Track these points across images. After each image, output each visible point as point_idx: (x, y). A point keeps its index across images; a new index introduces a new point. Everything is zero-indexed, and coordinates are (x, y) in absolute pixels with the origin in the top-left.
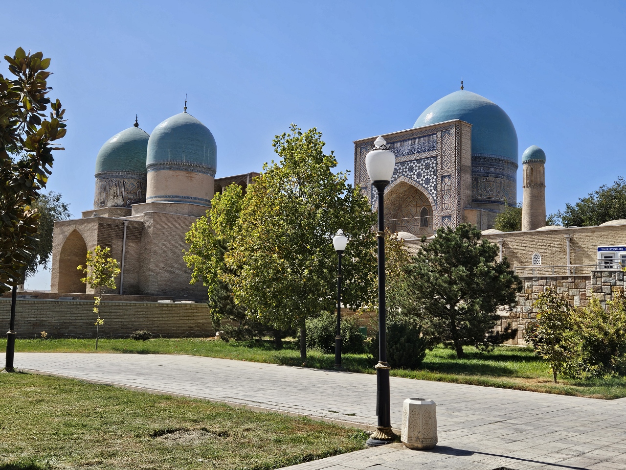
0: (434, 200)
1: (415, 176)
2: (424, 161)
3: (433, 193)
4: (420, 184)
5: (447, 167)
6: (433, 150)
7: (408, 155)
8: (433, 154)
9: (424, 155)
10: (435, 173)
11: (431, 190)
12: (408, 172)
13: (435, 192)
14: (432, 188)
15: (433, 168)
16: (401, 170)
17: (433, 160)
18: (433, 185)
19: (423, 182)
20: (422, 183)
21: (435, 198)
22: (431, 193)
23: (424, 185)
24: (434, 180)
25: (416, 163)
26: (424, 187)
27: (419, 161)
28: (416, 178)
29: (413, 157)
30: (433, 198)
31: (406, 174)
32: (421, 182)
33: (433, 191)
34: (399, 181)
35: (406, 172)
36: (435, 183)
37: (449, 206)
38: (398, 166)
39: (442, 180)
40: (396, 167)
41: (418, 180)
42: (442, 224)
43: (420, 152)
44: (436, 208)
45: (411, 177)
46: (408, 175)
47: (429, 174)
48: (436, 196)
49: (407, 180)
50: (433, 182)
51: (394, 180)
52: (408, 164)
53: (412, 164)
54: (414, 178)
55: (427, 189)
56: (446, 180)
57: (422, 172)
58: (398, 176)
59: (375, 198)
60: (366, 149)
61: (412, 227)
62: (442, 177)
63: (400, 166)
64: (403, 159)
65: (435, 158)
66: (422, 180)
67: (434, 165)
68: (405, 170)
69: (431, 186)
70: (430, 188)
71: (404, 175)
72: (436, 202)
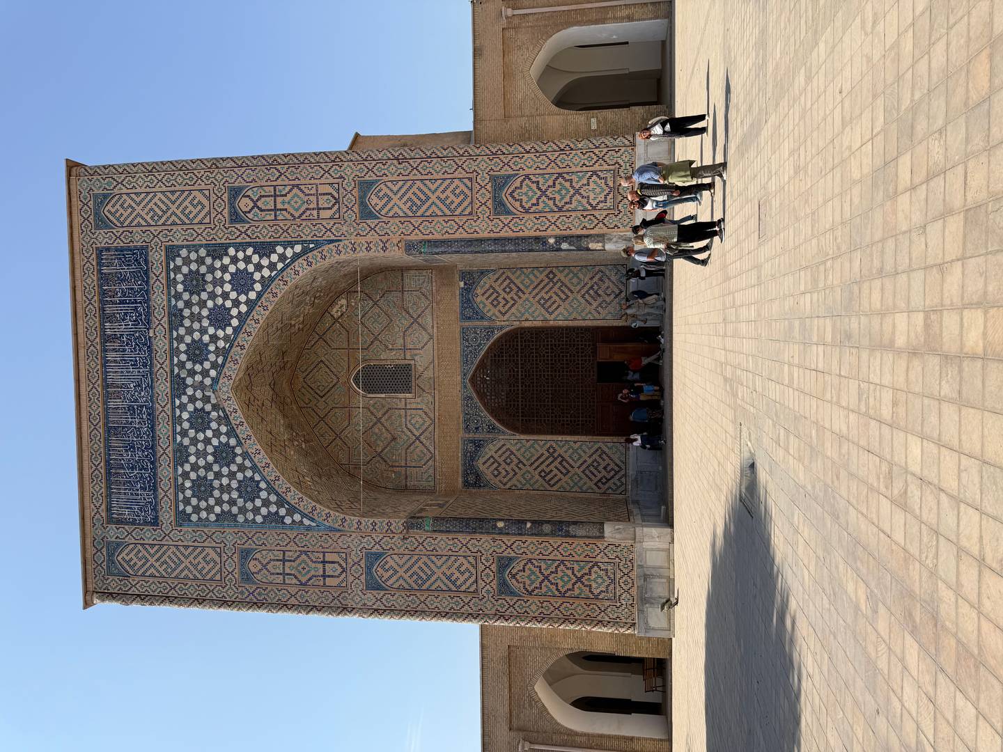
0: (305, 251)
1: (220, 333)
2: (178, 296)
3: (282, 258)
4: (248, 313)
5: (205, 202)
6: (146, 262)
7: (152, 366)
8: (157, 257)
9: (159, 299)
10: (217, 251)
11: (272, 266)
12: (207, 365)
13: (280, 249)
14: (265, 262)
15: (200, 261)
16: (199, 394)
17: (179, 261)
18: (256, 258)
19: (243, 298)
20: (248, 302)
21: (298, 248)
22: (280, 266)
23: (252, 295)
24: (241, 255)
25: (182, 331)
26: (259, 295)
27: (175, 318)
28: (229, 330)
29: (161, 344)
30: (296, 256)
31: (213, 373)
32: (244, 308)
33: (274, 258)
34: (232, 405)
35: (205, 373)
36: (250, 251)
37: (328, 189)
38: (183, 407)
39: (243, 221)
40: (185, 416)
41: (235, 322)
42: (384, 219)
43: (148, 314)
44: (331, 246)
45: (225, 353)
46: (214, 365)
47: (218, 274)
48: (291, 244)
49: (234, 371)
50: (247, 260)
51: (228, 423)
52: (182, 365)
53: (183, 347)
54: (226, 338)
55: (266, 283)
56: (244, 204)
57: (210, 304)
58: (215, 407)
59: (282, 512)
60: (114, 548)
61: (409, 426)
62: (232, 221)
63: (185, 399)
64: (163, 387)
65: (172, 252)
66: (236, 303)
67: (193, 256)
68: (198, 378)
69: (259, 267)
70: (266, 273)
71: (215, 380)
72: (311, 246)
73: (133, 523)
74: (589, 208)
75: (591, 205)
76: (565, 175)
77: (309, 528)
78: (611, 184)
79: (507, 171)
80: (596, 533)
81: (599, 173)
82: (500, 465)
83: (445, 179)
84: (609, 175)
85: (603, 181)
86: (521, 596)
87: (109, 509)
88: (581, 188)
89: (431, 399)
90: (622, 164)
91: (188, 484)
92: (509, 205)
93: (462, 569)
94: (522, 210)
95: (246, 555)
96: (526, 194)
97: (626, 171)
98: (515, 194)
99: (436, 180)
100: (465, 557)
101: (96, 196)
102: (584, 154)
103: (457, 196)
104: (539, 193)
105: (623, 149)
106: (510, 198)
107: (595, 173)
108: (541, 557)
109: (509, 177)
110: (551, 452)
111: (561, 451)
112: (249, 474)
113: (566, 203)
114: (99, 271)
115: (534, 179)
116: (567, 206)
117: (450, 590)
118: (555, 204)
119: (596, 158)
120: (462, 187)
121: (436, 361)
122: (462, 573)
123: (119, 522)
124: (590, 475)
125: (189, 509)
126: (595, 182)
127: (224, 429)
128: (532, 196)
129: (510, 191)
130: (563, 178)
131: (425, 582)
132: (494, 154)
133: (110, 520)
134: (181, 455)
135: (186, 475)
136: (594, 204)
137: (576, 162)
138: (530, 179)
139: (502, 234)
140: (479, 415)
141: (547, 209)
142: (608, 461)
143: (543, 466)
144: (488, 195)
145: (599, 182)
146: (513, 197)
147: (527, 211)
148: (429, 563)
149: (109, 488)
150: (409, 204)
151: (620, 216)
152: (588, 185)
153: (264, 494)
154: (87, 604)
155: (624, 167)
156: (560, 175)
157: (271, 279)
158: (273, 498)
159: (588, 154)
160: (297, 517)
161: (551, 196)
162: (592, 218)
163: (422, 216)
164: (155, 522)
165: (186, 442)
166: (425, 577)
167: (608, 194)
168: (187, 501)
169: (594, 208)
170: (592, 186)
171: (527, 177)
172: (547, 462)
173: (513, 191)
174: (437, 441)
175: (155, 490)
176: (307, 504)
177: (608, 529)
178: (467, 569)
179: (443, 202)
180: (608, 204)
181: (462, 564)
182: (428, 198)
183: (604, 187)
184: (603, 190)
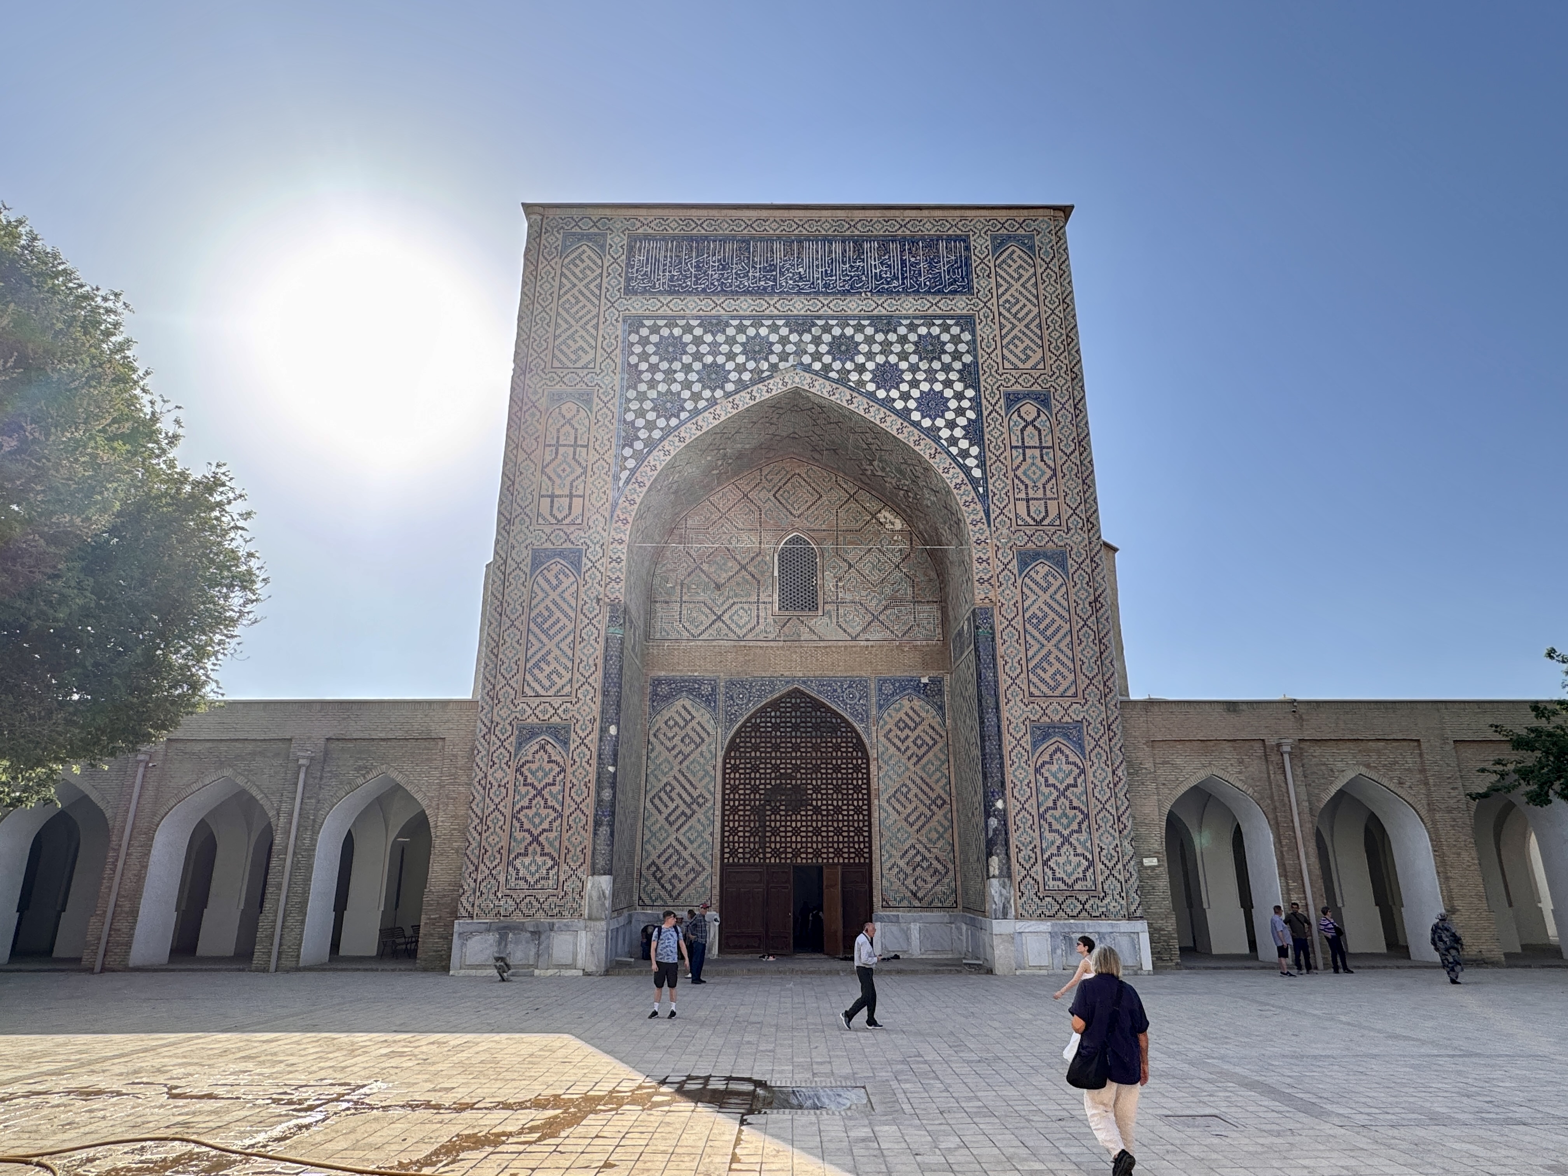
0: (974, 482)
1: (867, 376)
2: (912, 328)
3: (965, 454)
4: (893, 410)
5: (1029, 364)
6: (954, 292)
7: (827, 294)
8: (960, 305)
9: (909, 305)
10: (969, 374)
11: (953, 441)
12: (827, 359)
13: (975, 450)
14: (958, 433)
15: (957, 356)
16: (790, 348)
17: (955, 330)
18: (962, 421)
19: (912, 404)
20: (907, 411)
21: (977, 473)
22: (954, 450)
23: (916, 416)
24: (966, 404)
25: (869, 331)
26: (916, 425)
27: (887, 324)
28: (871, 387)
29: (853, 305)
30: (967, 470)
31: (817, 366)
32: (899, 405)
33: (964, 444)
34: (776, 387)
35: (817, 356)
36: (971, 414)
37: (1053, 513)
38: (774, 329)
39: (1008, 407)
40: (763, 331)
41: (881, 394)
42: (1019, 581)
43: (889, 292)
44: (982, 514)
45: (843, 380)
46: (827, 368)
47: (941, 376)
48: (982, 465)
49: (821, 389)
50: (960, 411)
51: (753, 382)
52: (827, 329)
53: (849, 331)
54: (861, 383)
55: (932, 433)
56: (1029, 410)
57: (904, 365)
58: (774, 367)
59: (639, 445)
60: (598, 241)
61: (735, 608)
62: (1007, 395)
63: (784, 331)
64: (799, 306)
65: (967, 322)
66: (905, 397)
67: (962, 348)
68: (811, 348)
69: (951, 425)
70: (945, 433)
71: (808, 368)
72: (981, 490)
73: (629, 265)
74: (1046, 856)
75: (1049, 859)
76: (1086, 823)
77: (617, 478)
78: (1076, 887)
79: (1089, 744)
80: (601, 862)
81: (1091, 870)
82: (682, 729)
83: (1073, 660)
84: (1089, 883)
85: (1081, 876)
86: (516, 755)
87: (647, 237)
88: (1071, 844)
89: (771, 636)
90: (1105, 902)
91: (677, 332)
92: (1045, 746)
93: (554, 676)
94: (1039, 764)
95: (586, 399)
96: (1060, 769)
97: (1095, 907)
98: (1059, 754)
99: (1072, 650)
100: (571, 680)
101: (1031, 238)
102: (1114, 849)
103: (1053, 677)
104: (1062, 787)
105: (1124, 902)
106: (1053, 748)
107: (1091, 864)
108: (568, 785)
109: (1082, 748)
110: (697, 801)
111: (700, 814)
112: (689, 405)
113: (1050, 824)
114: (939, 238)
115: (1079, 781)
116: (1046, 826)
117: (527, 660)
118: (1049, 808)
119: (1110, 865)
120: (1065, 684)
121: (822, 644)
122: (548, 677)
123: (631, 249)
124: (666, 855)
125: (644, 332)
126: (1079, 864)
127: (746, 376)
128: (1056, 778)
129: (1063, 748)
130: (1083, 821)
131: (539, 626)
132: (1109, 726)
133: (634, 239)
134: (715, 325)
135: (688, 329)
136: (1051, 863)
137: (1104, 839)
138: (1079, 775)
139: (1006, 737)
140: (750, 701)
141: (1041, 798)
142: (686, 880)
143: (679, 789)
144: (1056, 719)
145: (1080, 870)
146: (1055, 752)
147: (1037, 771)
148: (564, 633)
149: (673, 238)
150: (1040, 614)
151: (1036, 900)
152: (1076, 855)
153: (661, 423)
154: (528, 208)
155: (1100, 904)
156: (1087, 816)
157: (937, 439)
158: (657, 434)
159: (1115, 854)
160: (631, 464)
161: (1059, 804)
162: (1032, 861)
163: (1025, 631)
164: (629, 291)
165: (731, 331)
166: (545, 626)
167: (1064, 882)
168: (655, 330)
169: (1045, 863)
170: (1075, 860)
171: (1083, 771)
172: (684, 795)
173: (1062, 752)
174: (714, 643)
175: (670, 293)
176: (648, 475)
177: (605, 882)
178: (554, 684)
179: (1045, 658)
180: (1051, 883)
181: (561, 676)
182: (1048, 639)
183: (1074, 877)
184: (1069, 875)
